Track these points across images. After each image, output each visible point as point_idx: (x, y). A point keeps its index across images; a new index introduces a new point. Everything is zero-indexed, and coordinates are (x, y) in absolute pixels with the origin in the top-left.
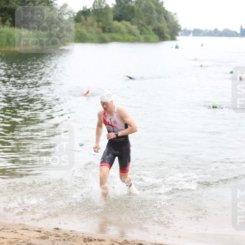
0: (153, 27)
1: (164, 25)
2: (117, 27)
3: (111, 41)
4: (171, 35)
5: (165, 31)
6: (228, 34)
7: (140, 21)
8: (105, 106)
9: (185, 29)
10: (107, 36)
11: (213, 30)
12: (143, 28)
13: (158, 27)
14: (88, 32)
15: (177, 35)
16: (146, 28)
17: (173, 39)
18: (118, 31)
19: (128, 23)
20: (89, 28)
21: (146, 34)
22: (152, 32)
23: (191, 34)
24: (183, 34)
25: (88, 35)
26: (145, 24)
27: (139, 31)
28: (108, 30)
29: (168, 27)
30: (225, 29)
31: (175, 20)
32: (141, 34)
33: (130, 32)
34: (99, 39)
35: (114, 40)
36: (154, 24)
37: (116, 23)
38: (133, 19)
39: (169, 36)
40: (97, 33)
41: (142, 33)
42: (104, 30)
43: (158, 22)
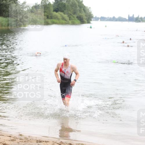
0: (77, 16)
1: (83, 14)
2: (55, 15)
4: (88, 20)
5: (84, 18)
6: (121, 19)
7: (69, 12)
9: (96, 17)
10: (49, 21)
12: (71, 16)
13: (80, 16)
15: (91, 20)
16: (73, 16)
17: (89, 22)
18: (56, 18)
19: (62, 13)
21: (72, 19)
22: (76, 19)
23: (99, 20)
24: (95, 20)
26: (72, 14)
27: (68, 18)
28: (50, 17)
29: (86, 16)
30: (119, 17)
31: (90, 11)
32: (70, 20)
33: (63, 19)
34: (45, 22)
35: (53, 23)
36: (77, 14)
37: (55, 13)
38: (65, 11)
39: (86, 21)
41: (71, 19)
42: (48, 17)
43: (80, 13)
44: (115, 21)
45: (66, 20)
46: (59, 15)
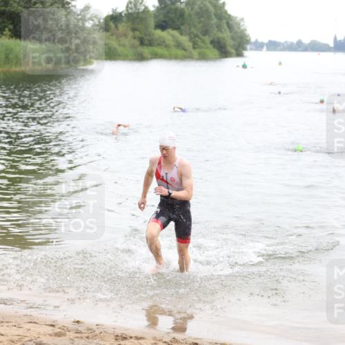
0: (212, 38)
1: (226, 35)
2: (160, 37)
3: (152, 58)
4: (237, 49)
5: (227, 43)
6: (316, 47)
7: (193, 29)
8: (164, 152)
9: (257, 40)
10: (146, 51)
11: (295, 42)
12: (197, 39)
13: (218, 38)
14: (120, 45)
15: (245, 49)
16: (201, 39)
17: (239, 55)
18: (162, 43)
19: (176, 33)
20: (122, 39)
21: (200, 47)
22: (210, 46)
23: (265, 48)
24: (254, 47)
25: (120, 49)
26: (199, 34)
27: (191, 44)
28: (147, 42)
29: (233, 38)
30: (312, 41)
31: (242, 28)
32: (194, 48)
33: (179, 45)
34: (135, 55)
35: (156, 56)
36: (212, 35)
37: (159, 32)
38: (183, 27)
39: (233, 51)
40: (133, 46)
41: (196, 46)
42: (142, 43)
43: (218, 31)
44: (302, 51)
45: (185, 50)
46: (170, 38)
